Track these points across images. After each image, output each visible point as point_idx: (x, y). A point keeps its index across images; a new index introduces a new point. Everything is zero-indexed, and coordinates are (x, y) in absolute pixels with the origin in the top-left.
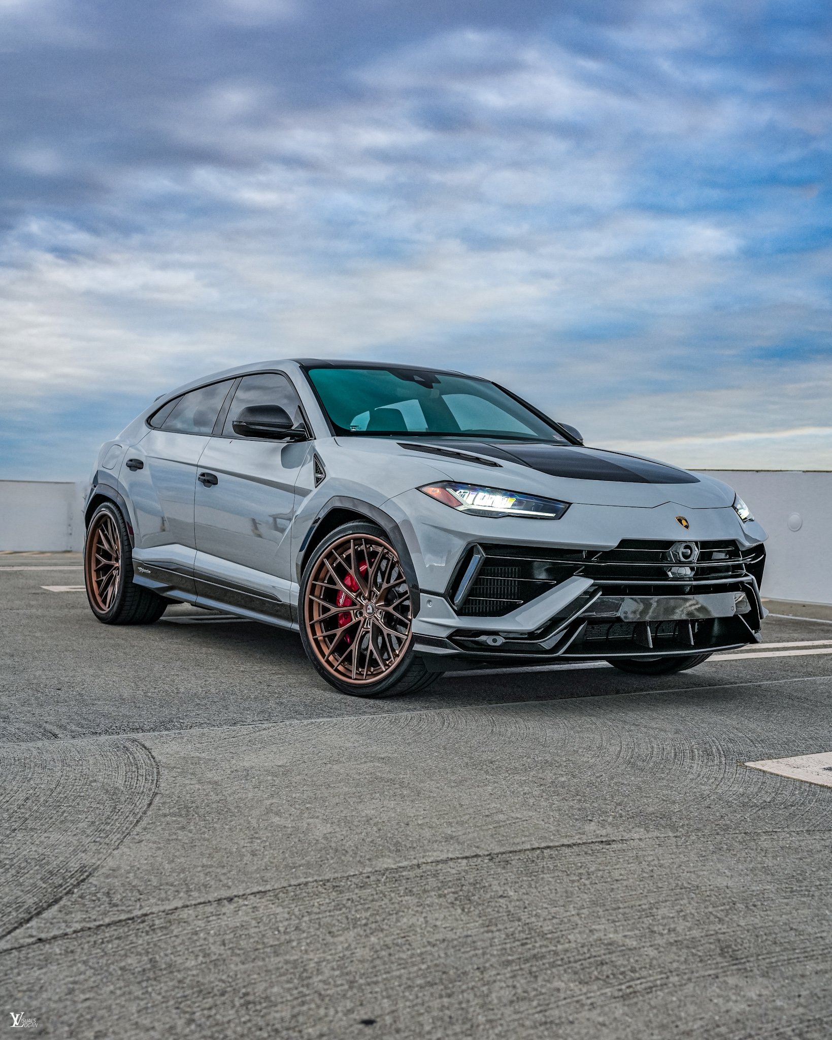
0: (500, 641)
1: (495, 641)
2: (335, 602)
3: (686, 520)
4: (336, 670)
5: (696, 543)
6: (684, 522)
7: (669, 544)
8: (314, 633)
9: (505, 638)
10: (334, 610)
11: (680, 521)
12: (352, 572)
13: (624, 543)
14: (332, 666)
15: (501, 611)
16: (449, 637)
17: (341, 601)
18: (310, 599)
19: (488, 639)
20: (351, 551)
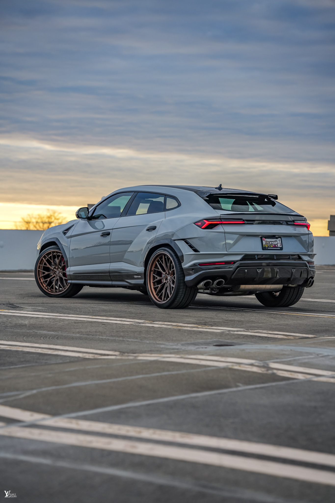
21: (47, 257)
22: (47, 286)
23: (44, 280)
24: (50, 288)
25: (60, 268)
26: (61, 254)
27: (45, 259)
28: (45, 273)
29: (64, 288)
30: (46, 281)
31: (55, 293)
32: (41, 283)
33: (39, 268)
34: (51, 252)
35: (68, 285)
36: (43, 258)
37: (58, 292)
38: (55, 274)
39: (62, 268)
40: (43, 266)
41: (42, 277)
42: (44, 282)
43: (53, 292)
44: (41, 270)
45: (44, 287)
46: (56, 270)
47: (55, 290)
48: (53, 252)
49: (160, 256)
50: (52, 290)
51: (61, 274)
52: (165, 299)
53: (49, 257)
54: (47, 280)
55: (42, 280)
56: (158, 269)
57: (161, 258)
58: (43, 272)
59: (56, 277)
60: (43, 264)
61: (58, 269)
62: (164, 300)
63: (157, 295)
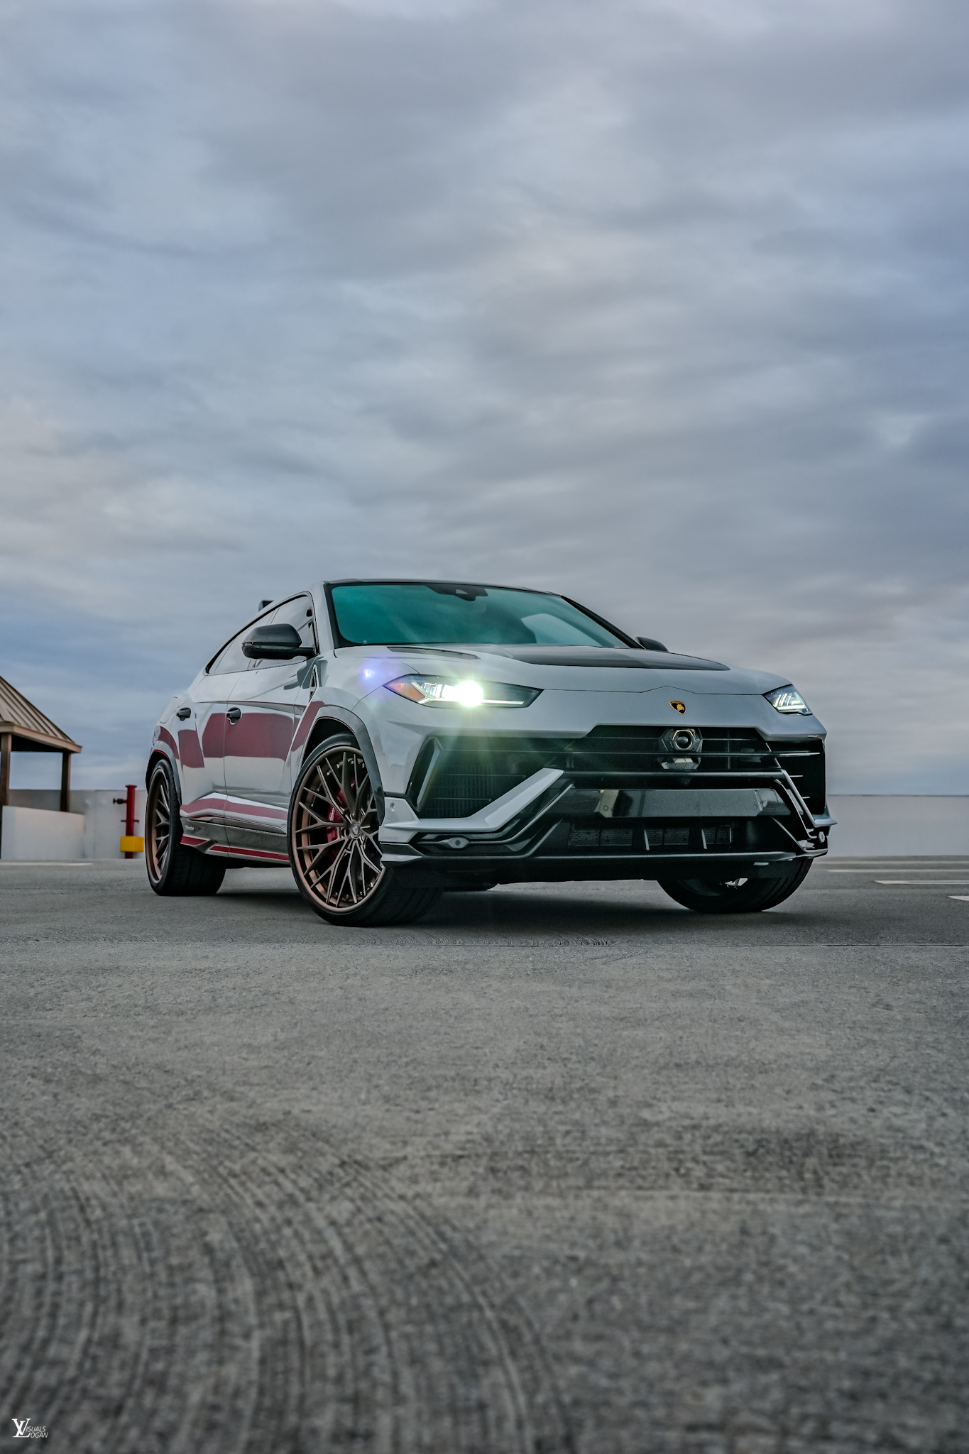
0: (463, 843)
1: (458, 843)
2: (326, 817)
3: (683, 706)
4: (314, 889)
5: (696, 728)
6: (680, 707)
7: (661, 730)
8: (299, 844)
9: (470, 840)
10: (321, 823)
11: (675, 705)
12: (342, 786)
13: (599, 729)
14: (310, 882)
15: (467, 812)
16: (411, 842)
17: (331, 818)
18: (300, 806)
19: (451, 843)
20: (342, 763)
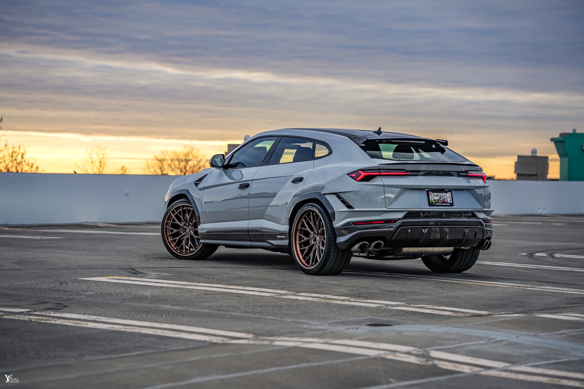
21: (175, 212)
22: (175, 246)
23: (172, 239)
24: (180, 249)
25: (191, 225)
26: (192, 209)
27: (174, 215)
28: (173, 231)
29: (196, 249)
30: (175, 241)
31: (185, 254)
32: (169, 242)
33: (166, 225)
34: (180, 206)
35: (200, 245)
36: (171, 213)
37: (189, 253)
38: (185, 232)
39: (193, 225)
40: (171, 223)
41: (170, 235)
42: (173, 241)
43: (183, 253)
44: (169, 227)
45: (172, 247)
46: (186, 227)
47: (185, 251)
48: (183, 206)
49: (308, 213)
50: (182, 251)
51: (192, 232)
52: (314, 263)
53: (178, 211)
54: (176, 239)
55: (170, 239)
56: (305, 228)
57: (309, 215)
58: (171, 229)
59: (186, 236)
60: (171, 221)
61: (188, 226)
62: (312, 265)
63: (304, 258)
